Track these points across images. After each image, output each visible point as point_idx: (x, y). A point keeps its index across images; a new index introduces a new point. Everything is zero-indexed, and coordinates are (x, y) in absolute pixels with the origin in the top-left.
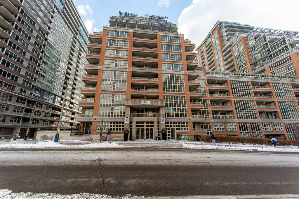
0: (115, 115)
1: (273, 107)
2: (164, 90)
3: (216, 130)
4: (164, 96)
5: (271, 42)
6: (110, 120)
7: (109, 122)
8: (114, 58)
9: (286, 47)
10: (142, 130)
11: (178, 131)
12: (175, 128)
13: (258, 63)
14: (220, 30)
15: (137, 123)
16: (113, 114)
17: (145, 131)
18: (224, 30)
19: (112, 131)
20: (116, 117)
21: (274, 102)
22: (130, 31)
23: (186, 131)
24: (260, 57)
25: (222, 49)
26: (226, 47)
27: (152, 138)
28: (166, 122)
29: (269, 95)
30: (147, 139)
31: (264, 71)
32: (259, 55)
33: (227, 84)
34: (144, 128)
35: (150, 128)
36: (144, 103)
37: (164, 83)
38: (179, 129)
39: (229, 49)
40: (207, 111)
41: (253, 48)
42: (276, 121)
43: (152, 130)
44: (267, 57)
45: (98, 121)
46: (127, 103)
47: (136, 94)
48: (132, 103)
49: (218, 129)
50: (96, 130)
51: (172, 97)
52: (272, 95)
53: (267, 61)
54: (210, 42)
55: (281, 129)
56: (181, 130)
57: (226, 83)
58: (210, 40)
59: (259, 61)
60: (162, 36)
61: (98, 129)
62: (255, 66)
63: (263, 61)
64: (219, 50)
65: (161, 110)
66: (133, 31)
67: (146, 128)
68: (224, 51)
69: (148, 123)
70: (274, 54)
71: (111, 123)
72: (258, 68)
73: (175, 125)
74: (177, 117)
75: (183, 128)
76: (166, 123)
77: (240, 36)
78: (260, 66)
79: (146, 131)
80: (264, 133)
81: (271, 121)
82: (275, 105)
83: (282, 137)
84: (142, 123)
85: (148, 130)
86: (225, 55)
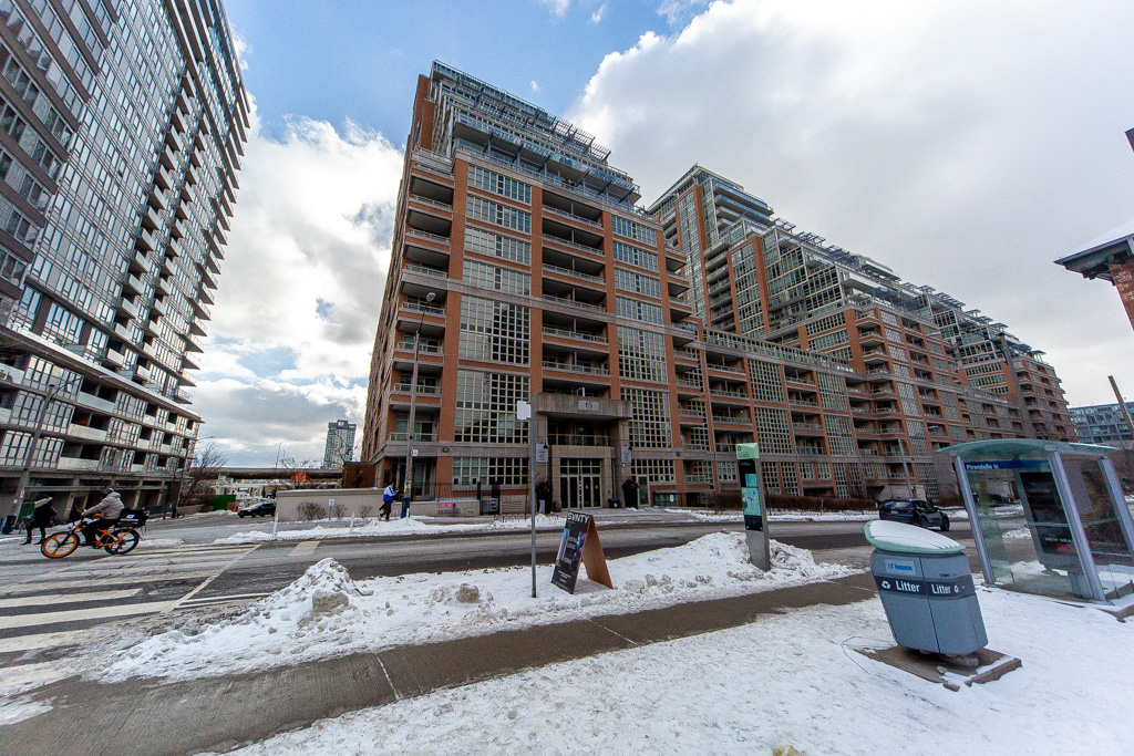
0: (501, 440)
1: (817, 426)
2: (621, 374)
3: (722, 480)
4: (622, 390)
5: (810, 268)
6: (490, 455)
7: (486, 458)
8: (491, 259)
9: (837, 290)
10: (574, 481)
11: (654, 483)
12: (647, 476)
13: (783, 312)
14: (701, 193)
15: (563, 461)
16: (497, 436)
17: (580, 485)
18: (711, 199)
19: (504, 486)
20: (505, 444)
21: (819, 415)
22: (534, 183)
23: (672, 482)
24: (788, 298)
25: (704, 249)
26: (714, 247)
27: (597, 503)
28: (633, 461)
29: (811, 400)
30: (585, 506)
31: (794, 334)
32: (786, 291)
33: (743, 367)
34: (577, 476)
35: (591, 476)
36: (585, 409)
37: (621, 352)
38: (657, 479)
39: (722, 256)
40: (706, 431)
41: (776, 271)
42: (820, 458)
43: (596, 481)
44: (801, 302)
45: (457, 455)
46: (546, 406)
47: (556, 378)
48: (557, 405)
49: (725, 478)
50: (450, 484)
51: (639, 391)
52: (816, 401)
53: (801, 312)
54: (674, 220)
55: (827, 477)
56: (661, 482)
57: (739, 364)
58: (673, 215)
59: (786, 307)
60: (614, 216)
61: (456, 481)
62: (777, 318)
63: (793, 311)
64: (697, 251)
65: (621, 428)
66: (540, 185)
67: (583, 476)
68: (711, 257)
69: (586, 461)
70: (815, 300)
71: (492, 461)
72: (784, 325)
73: (648, 467)
74: (651, 448)
75: (664, 475)
76: (633, 464)
77: (749, 231)
78: (787, 321)
79: (582, 485)
80: (803, 486)
81: (813, 459)
82: (820, 423)
83: (828, 494)
84: (574, 461)
85: (587, 481)
86: (712, 270)
